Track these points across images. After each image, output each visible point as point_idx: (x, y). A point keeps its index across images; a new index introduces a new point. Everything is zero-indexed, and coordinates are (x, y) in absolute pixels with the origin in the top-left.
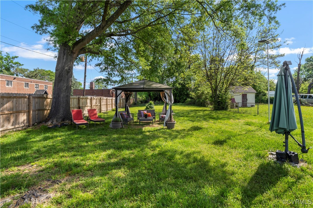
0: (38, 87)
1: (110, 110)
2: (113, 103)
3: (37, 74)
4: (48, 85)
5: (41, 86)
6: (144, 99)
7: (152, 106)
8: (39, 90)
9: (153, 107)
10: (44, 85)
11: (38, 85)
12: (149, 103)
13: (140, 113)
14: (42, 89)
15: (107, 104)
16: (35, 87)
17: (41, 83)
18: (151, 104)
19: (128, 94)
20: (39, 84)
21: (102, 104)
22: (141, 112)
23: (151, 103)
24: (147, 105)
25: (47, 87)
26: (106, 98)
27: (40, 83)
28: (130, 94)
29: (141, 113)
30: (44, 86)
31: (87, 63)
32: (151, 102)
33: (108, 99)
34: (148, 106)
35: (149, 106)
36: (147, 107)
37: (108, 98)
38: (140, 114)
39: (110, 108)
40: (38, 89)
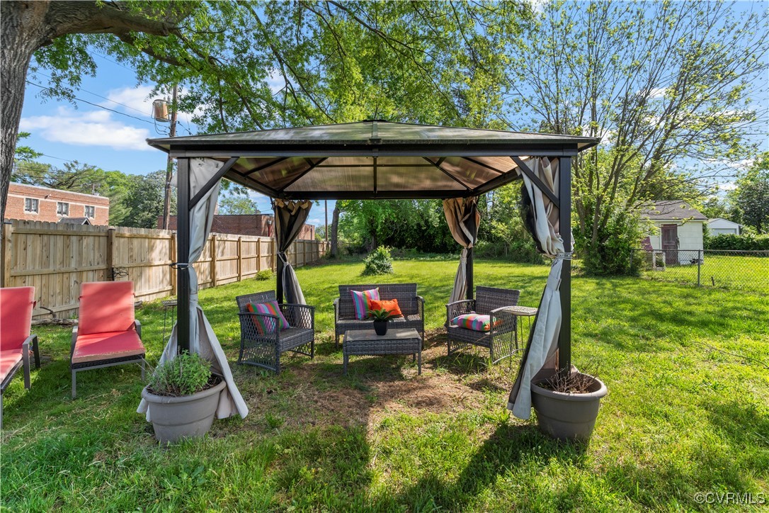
0: (67, 210)
1: (250, 276)
2: (261, 255)
3: (73, 179)
4: (96, 206)
5: (75, 207)
6: (355, 242)
7: (386, 263)
8: (67, 219)
9: (388, 267)
10: (84, 205)
11: (67, 204)
12: (375, 255)
13: (345, 301)
14: (78, 216)
15: (239, 258)
16: (58, 210)
17: (76, 201)
18: (381, 257)
19: (290, 211)
20: (70, 203)
21: (218, 257)
22: (351, 295)
23: (381, 253)
24: (369, 260)
25: (93, 210)
26: (236, 237)
27: (72, 200)
28: (300, 208)
29: (352, 301)
30: (85, 209)
31: (177, 125)
32: (382, 249)
33: (242, 240)
34: (373, 262)
35: (377, 261)
36: (368, 267)
37: (244, 238)
38: (348, 305)
39: (249, 270)
40: (65, 216)
